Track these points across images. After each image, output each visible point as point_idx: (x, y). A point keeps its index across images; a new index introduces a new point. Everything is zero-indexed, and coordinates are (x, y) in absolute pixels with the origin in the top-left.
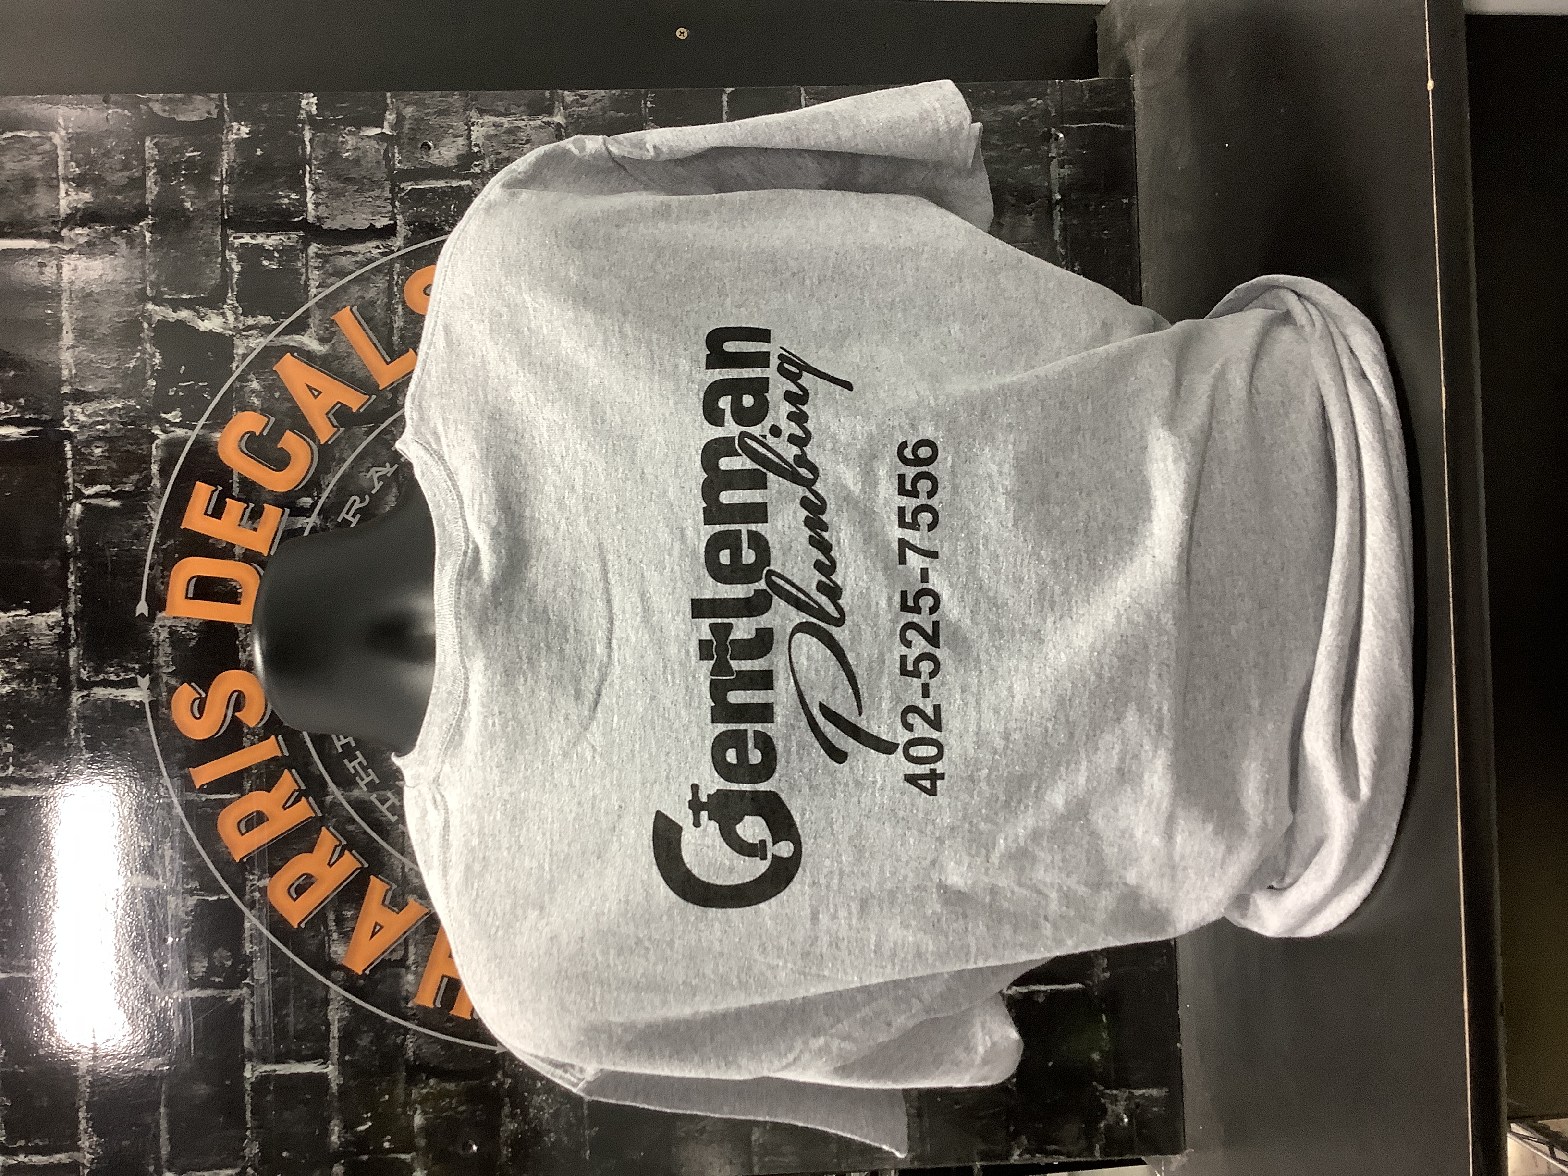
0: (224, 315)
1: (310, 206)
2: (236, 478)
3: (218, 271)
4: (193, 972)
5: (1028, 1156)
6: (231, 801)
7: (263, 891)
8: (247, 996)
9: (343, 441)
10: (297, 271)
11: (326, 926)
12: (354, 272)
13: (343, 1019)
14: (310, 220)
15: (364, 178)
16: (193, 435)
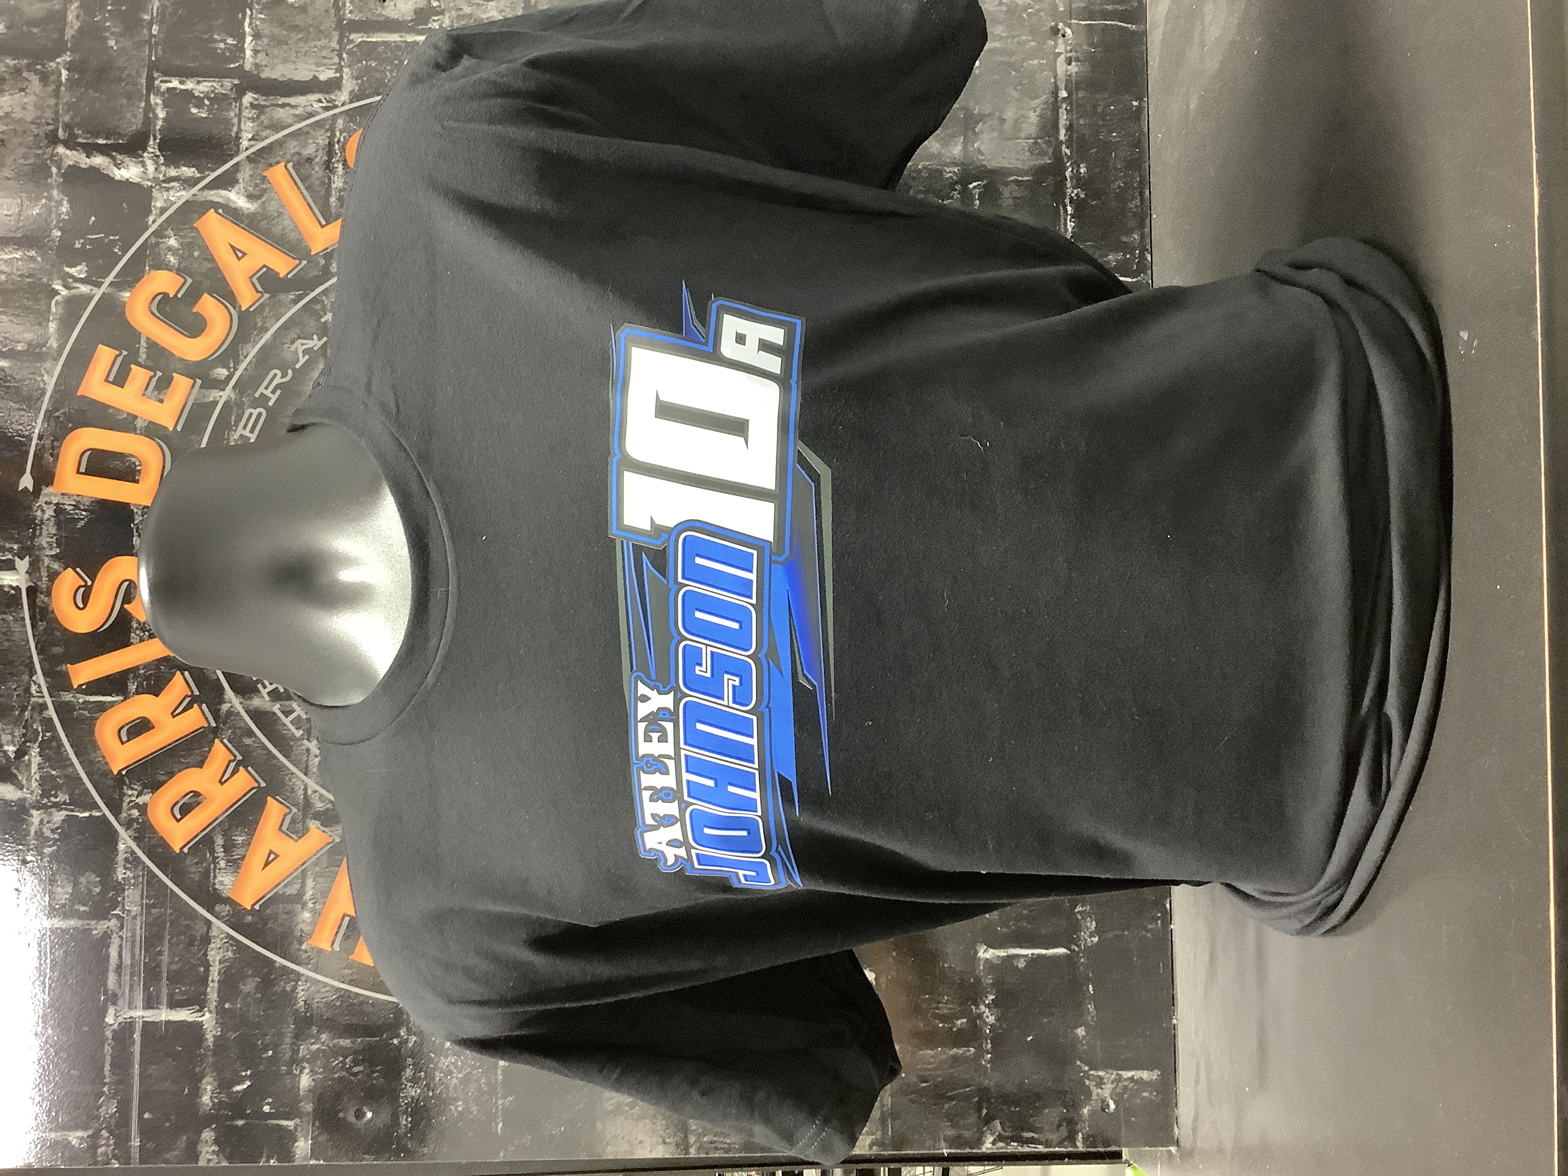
0: (143, 164)
1: (248, 53)
2: (143, 343)
3: (140, 116)
4: (54, 899)
5: (1001, 1144)
6: (112, 704)
7: (143, 809)
8: (116, 930)
9: (267, 309)
10: (228, 122)
11: (212, 852)
12: (290, 125)
13: (225, 961)
14: (248, 67)
15: (311, 26)
16: (98, 293)
